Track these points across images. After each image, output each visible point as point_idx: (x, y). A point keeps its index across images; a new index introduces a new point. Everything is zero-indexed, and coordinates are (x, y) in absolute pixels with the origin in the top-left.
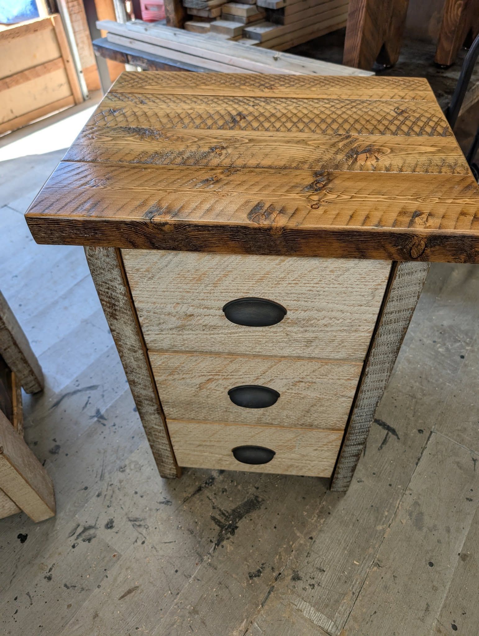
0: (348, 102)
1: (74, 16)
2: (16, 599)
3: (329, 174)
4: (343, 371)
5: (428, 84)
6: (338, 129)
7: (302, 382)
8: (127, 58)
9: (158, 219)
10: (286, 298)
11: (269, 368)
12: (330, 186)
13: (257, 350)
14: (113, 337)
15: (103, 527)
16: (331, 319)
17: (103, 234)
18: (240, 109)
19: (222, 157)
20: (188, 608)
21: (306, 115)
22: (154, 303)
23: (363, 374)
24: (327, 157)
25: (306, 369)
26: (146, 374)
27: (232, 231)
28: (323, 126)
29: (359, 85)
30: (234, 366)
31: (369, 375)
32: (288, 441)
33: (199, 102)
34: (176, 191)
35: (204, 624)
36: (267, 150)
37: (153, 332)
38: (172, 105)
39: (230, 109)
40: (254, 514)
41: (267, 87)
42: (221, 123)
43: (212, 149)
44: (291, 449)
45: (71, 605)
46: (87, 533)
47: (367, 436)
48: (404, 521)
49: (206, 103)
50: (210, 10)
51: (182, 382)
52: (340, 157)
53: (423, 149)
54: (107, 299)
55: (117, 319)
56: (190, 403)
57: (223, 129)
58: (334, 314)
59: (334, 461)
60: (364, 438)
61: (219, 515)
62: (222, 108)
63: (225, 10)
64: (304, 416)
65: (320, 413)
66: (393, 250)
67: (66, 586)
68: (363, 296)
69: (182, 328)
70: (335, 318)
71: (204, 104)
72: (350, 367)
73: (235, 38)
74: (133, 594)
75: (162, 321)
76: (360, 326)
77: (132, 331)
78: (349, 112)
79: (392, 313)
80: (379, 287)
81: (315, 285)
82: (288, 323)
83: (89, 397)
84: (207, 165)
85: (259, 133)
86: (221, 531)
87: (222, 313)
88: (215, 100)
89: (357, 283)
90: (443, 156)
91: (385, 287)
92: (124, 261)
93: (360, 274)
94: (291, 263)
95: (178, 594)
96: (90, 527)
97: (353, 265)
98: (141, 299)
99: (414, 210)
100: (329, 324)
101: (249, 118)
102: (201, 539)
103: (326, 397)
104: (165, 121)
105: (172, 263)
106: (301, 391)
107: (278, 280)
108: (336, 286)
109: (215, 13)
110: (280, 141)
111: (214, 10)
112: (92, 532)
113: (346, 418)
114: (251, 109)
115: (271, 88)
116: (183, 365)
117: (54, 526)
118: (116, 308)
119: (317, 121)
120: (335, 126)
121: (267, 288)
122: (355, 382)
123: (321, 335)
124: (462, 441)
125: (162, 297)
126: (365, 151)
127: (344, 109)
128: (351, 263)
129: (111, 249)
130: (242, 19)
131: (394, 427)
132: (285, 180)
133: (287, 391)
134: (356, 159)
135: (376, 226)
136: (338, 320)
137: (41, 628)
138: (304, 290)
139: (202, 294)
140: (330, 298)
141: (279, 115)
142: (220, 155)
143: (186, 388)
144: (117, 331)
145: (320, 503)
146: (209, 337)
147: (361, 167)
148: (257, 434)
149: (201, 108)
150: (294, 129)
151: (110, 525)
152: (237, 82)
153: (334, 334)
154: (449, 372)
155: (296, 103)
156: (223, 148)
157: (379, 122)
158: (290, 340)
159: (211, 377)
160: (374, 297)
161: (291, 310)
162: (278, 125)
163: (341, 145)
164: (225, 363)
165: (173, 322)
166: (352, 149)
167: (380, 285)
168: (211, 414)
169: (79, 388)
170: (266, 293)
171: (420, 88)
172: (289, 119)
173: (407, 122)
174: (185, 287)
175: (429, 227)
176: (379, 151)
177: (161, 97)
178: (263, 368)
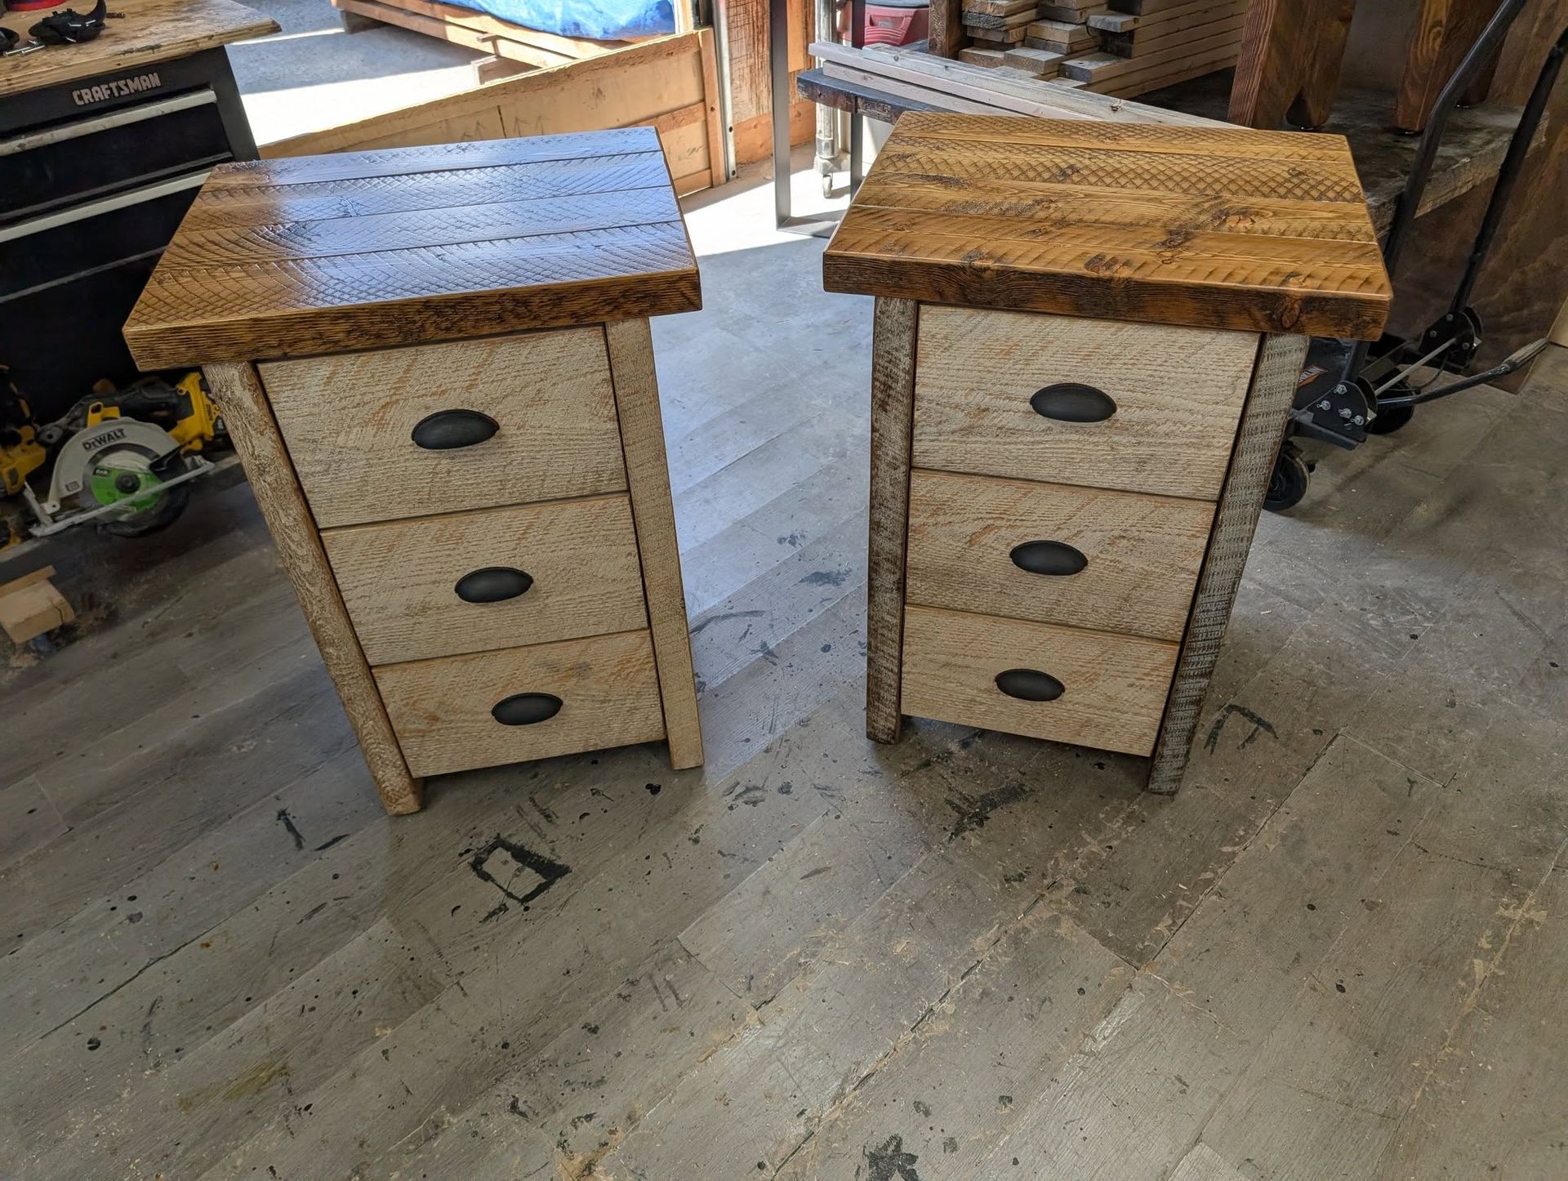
0: (1223, 159)
1: (734, 31)
2: (648, 858)
3: (1187, 233)
4: (1185, 520)
5: (1346, 143)
6: (1205, 189)
7: (1124, 537)
8: (856, 101)
9: (978, 263)
10: (1118, 387)
11: (1079, 509)
12: (1187, 244)
13: (1067, 475)
14: (872, 440)
15: (775, 790)
16: (1175, 423)
17: (910, 281)
18: (1072, 161)
19: (1051, 210)
20: (908, 901)
21: (1162, 172)
22: (942, 388)
23: (1215, 525)
24: (1187, 216)
25: (1132, 512)
26: (899, 511)
27: (1066, 280)
28: (1185, 185)
29: (1242, 140)
30: (1027, 504)
31: (1223, 528)
32: (1089, 663)
33: (1015, 151)
34: (997, 239)
35: (932, 924)
36: (1109, 206)
37: (927, 437)
38: (978, 153)
39: (1057, 161)
40: (1017, 807)
41: (1109, 138)
42: (1046, 175)
43: (1038, 202)
44: (1091, 680)
45: (729, 875)
46: (751, 794)
47: (1216, 656)
48: (1272, 847)
49: (1025, 153)
50: (1007, 31)
51: (947, 528)
52: (1203, 218)
53: (1318, 214)
54: (882, 379)
55: (886, 411)
56: (948, 573)
57: (1050, 182)
58: (1180, 415)
59: (1159, 715)
60: (1211, 662)
61: (959, 799)
62: (1047, 159)
63: (1032, 31)
64: (1120, 609)
65: (1146, 604)
66: (1259, 315)
67: (720, 852)
68: (1220, 388)
69: (968, 430)
70: (1181, 422)
71: (1022, 154)
72: (1197, 512)
73: (1045, 77)
74: (821, 875)
75: (944, 418)
76: (1213, 437)
77: (902, 431)
78: (1223, 171)
79: (1257, 416)
80: (1242, 374)
81: (1158, 368)
82: (1116, 428)
83: (750, 626)
84: (1032, 217)
85: (1098, 188)
86: (962, 819)
87: (1028, 406)
88: (1037, 150)
89: (1213, 367)
90: (1343, 222)
91: (1249, 375)
92: (921, 322)
93: (1217, 354)
94: (1130, 332)
95: (892, 884)
96: (756, 788)
97: (1208, 340)
98: (926, 381)
99: (1289, 271)
100: (1173, 432)
101: (1085, 172)
102: (929, 824)
103: (1157, 570)
104: (972, 170)
105: (979, 327)
106: (1121, 555)
107: (1111, 357)
108: (1186, 370)
109: (1014, 36)
110: (1126, 198)
111: (1013, 32)
112: (758, 794)
113: (1185, 614)
114: (1087, 162)
115: (1114, 138)
116: (955, 497)
117: (700, 780)
118: (892, 392)
119: (1178, 179)
120: (1201, 186)
121: (1095, 370)
122: (1203, 542)
123: (1160, 450)
124: (1393, 754)
125: (954, 379)
126: (1237, 213)
127: (1216, 168)
128: (1205, 337)
129: (911, 304)
130: (1060, 47)
131: (1271, 722)
132: (1132, 235)
133: (1100, 555)
134: (1225, 221)
135: (1240, 283)
136: (1185, 426)
137: (685, 896)
138: (1143, 374)
139: (1007, 376)
140: (1177, 389)
141: (1125, 170)
142: (1049, 208)
143: (951, 542)
144: (881, 431)
145: (1128, 806)
146: (1002, 448)
147: (1231, 229)
148: (1041, 644)
149: (1019, 158)
150: (1146, 186)
151: (785, 789)
152: (1067, 130)
153: (1179, 450)
154: (1384, 655)
155: (1150, 158)
156: (1052, 201)
157: (1264, 183)
158: (1115, 459)
159: (991, 522)
160: (1234, 389)
161: (1122, 406)
162: (1123, 181)
163: (1206, 205)
164: (1017, 496)
165: (960, 419)
166: (1221, 211)
167: (1243, 371)
168: (976, 597)
169: (733, 611)
170: (1092, 377)
171: (1331, 147)
172: (1139, 175)
173: (1303, 186)
174: (988, 364)
175: (1306, 287)
176: (1257, 214)
177: (961, 143)
178: (1068, 510)
